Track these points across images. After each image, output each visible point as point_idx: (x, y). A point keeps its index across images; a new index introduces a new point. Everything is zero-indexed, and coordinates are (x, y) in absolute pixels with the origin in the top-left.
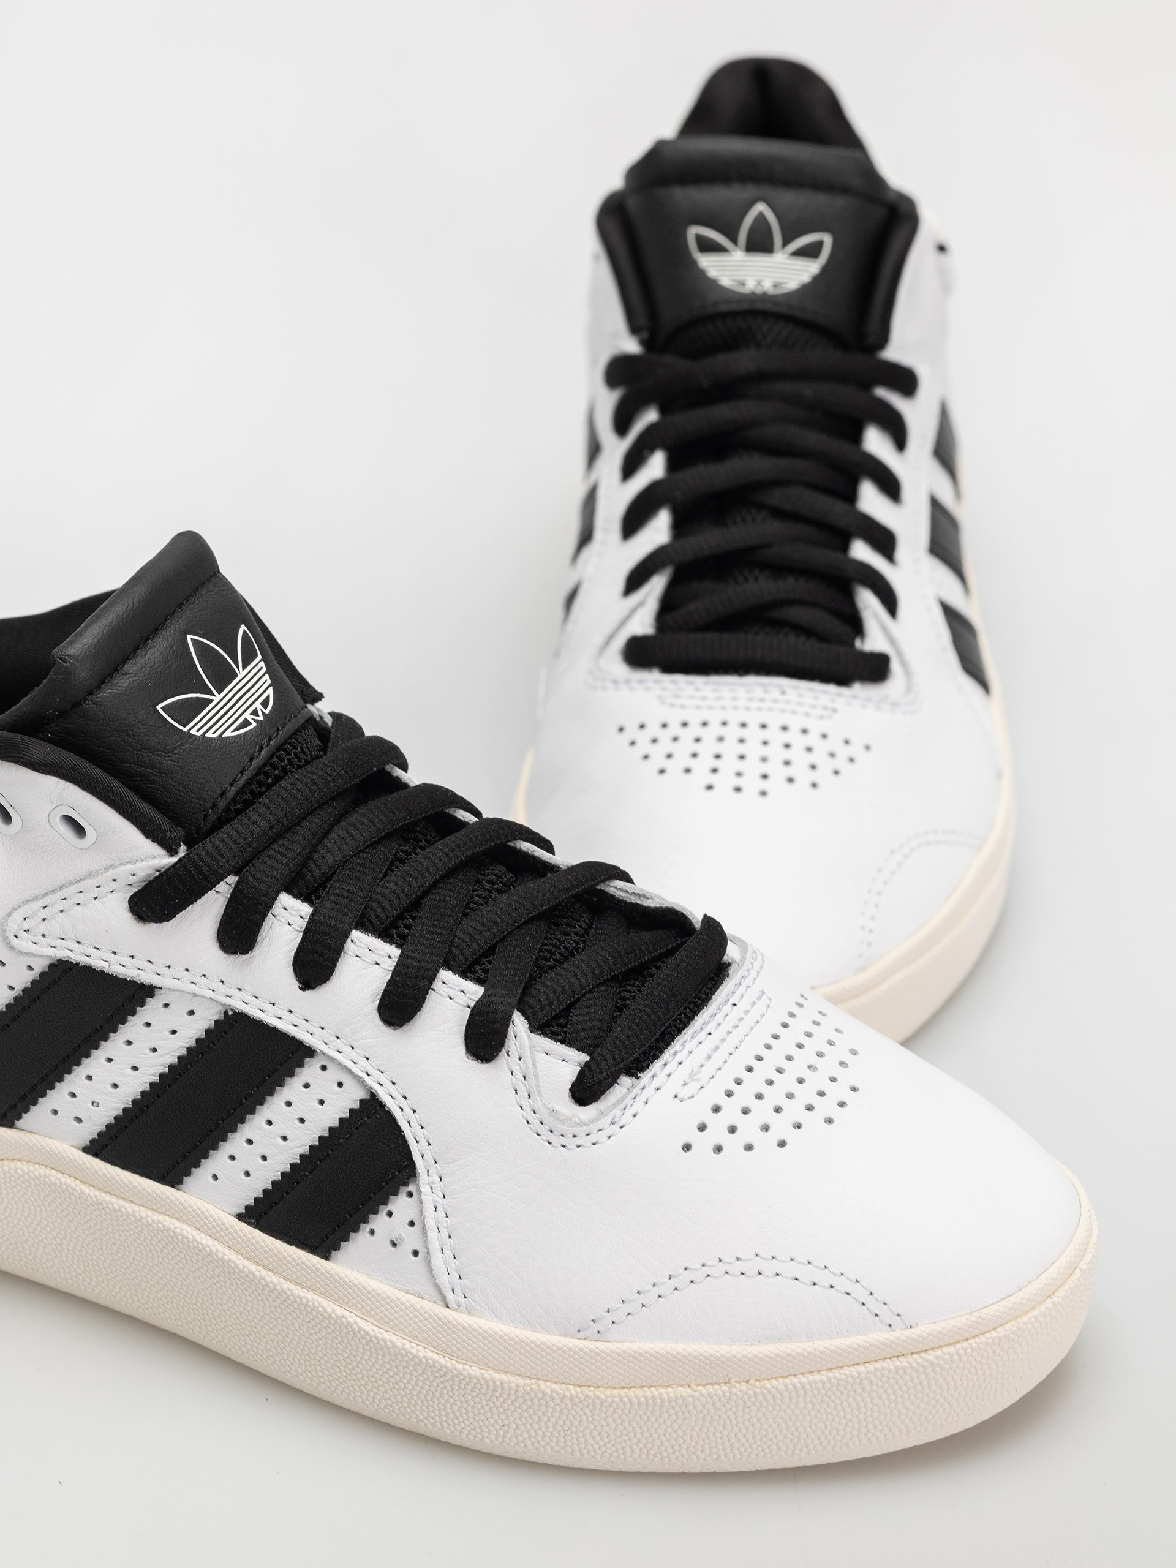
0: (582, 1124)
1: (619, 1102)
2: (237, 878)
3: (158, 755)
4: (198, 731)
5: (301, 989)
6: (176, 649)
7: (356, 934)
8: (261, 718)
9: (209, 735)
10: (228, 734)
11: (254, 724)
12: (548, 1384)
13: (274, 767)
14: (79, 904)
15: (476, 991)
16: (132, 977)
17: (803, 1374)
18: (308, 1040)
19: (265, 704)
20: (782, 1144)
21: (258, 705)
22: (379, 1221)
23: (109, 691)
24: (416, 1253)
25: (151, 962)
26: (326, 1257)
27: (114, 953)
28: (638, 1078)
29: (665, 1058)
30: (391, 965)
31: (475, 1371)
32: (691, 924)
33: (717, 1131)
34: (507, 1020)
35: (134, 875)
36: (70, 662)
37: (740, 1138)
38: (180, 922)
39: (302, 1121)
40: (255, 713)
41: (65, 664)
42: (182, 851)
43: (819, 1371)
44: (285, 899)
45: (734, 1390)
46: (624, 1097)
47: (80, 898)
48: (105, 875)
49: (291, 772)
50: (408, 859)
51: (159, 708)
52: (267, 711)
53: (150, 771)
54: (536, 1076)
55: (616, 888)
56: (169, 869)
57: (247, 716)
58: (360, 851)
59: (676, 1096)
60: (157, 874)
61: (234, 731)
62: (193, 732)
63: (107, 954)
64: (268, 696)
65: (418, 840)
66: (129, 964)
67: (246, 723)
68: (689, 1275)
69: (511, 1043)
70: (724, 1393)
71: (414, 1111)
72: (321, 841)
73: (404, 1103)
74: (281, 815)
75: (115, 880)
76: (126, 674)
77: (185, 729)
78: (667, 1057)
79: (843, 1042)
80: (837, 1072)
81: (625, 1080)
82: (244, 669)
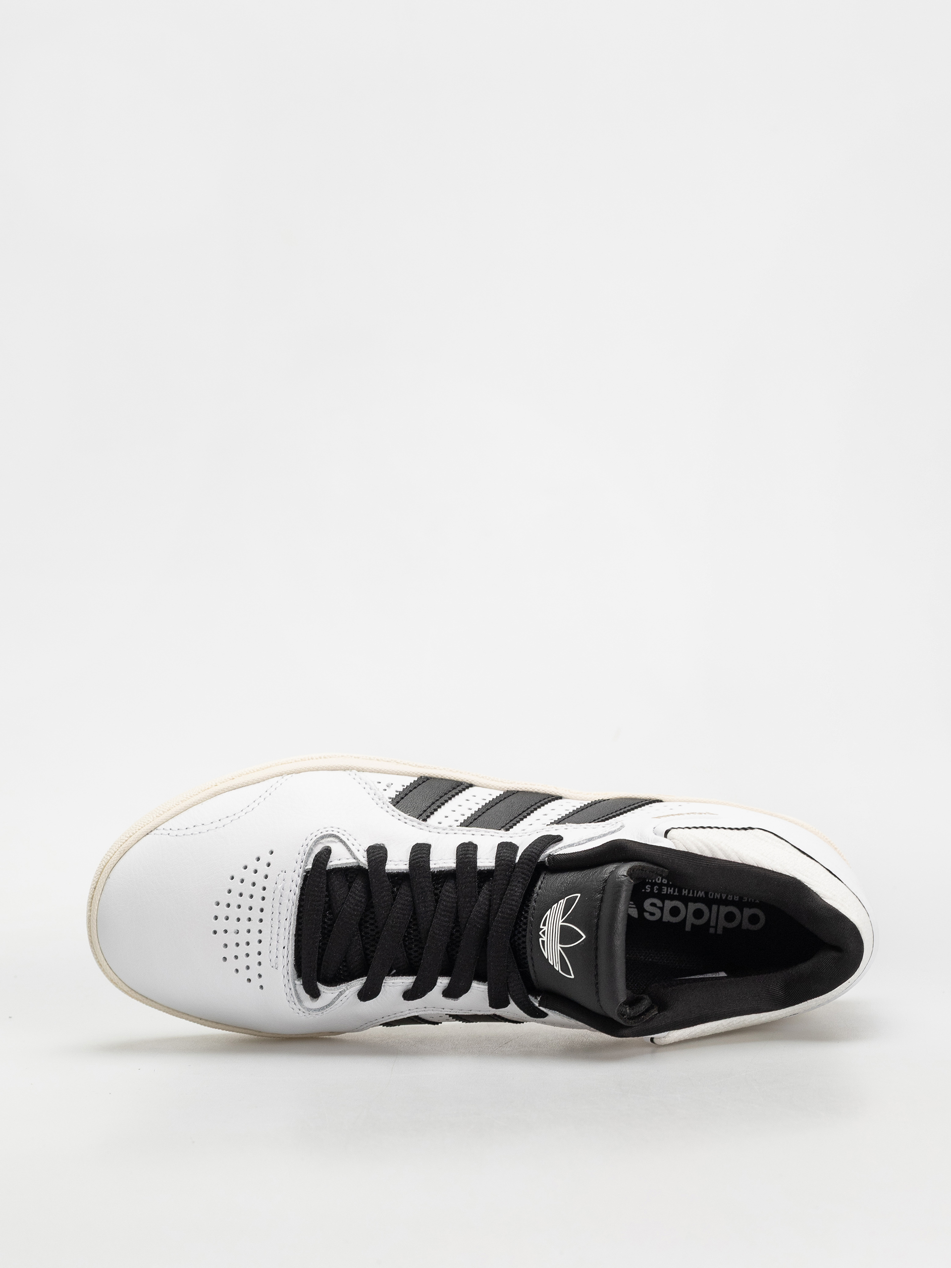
0: (321, 839)
9: (554, 907)
15: (389, 868)
20: (232, 878)
28: (305, 872)
33: (261, 865)
34: (370, 862)
37: (251, 870)
46: (306, 860)
51: (579, 895)
55: (361, 982)
59: (286, 872)
61: (547, 916)
62: (562, 900)
64: (544, 950)
69: (365, 855)
77: (566, 898)
78: (297, 891)
79: (232, 964)
80: (226, 938)
81: (310, 866)
82: (560, 951)
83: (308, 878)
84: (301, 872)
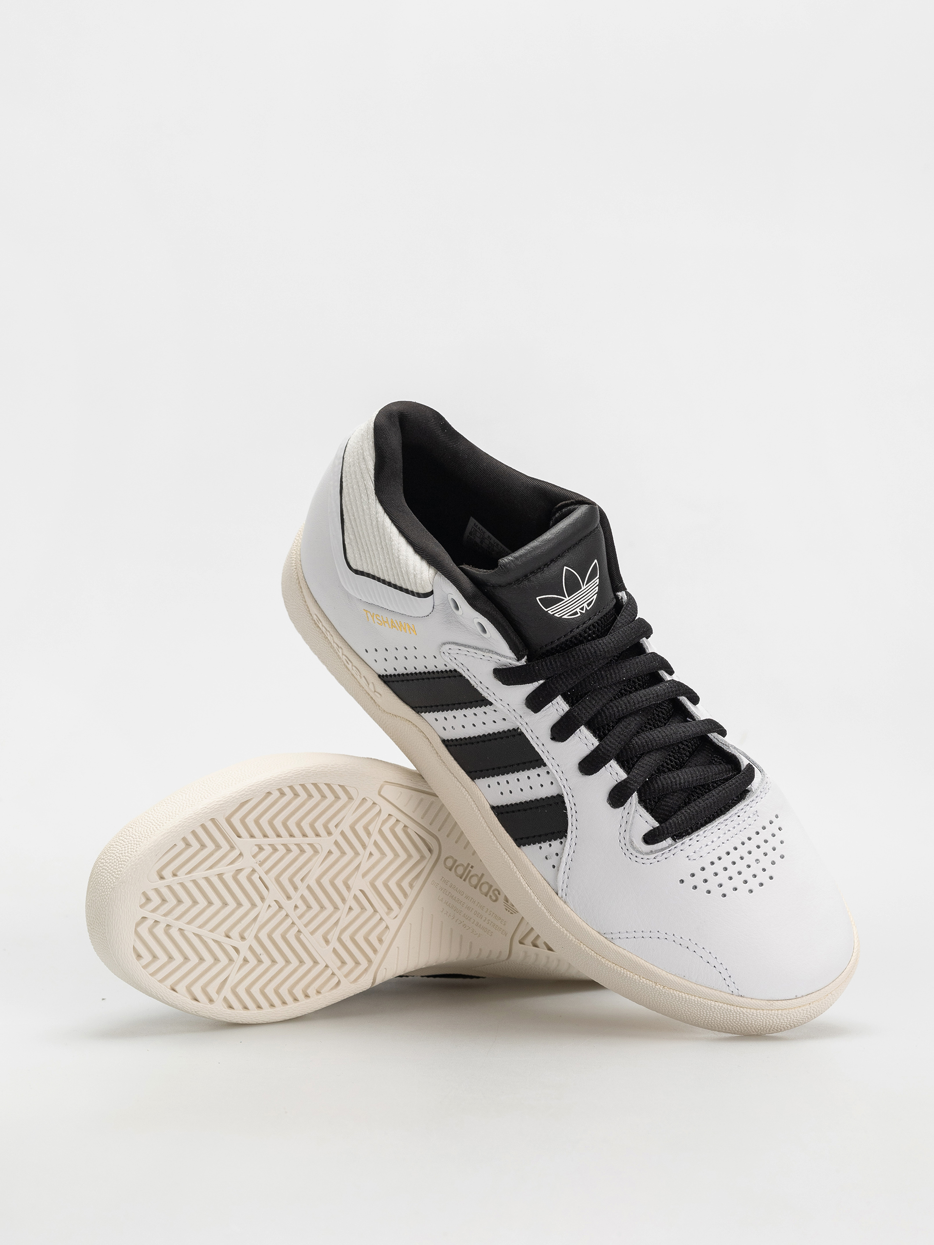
0: (641, 853)
1: (662, 850)
2: (544, 681)
3: (529, 618)
4: (552, 612)
5: (551, 739)
6: (556, 573)
7: (583, 728)
8: (584, 612)
9: (556, 615)
10: (566, 617)
11: (579, 614)
12: (585, 946)
14: (474, 657)
15: (623, 775)
16: (484, 695)
17: (688, 994)
18: (545, 760)
19: (589, 605)
20: (724, 895)
21: (585, 605)
22: (545, 845)
23: (518, 585)
24: (554, 867)
25: (494, 694)
26: (519, 846)
27: (481, 683)
28: (675, 841)
29: (692, 837)
30: (592, 748)
31: (558, 925)
32: (740, 766)
33: (698, 880)
34: (630, 795)
35: (500, 661)
37: (707, 886)
38: (513, 688)
39: (531, 788)
40: (582, 609)
41: (502, 570)
42: (523, 662)
43: (695, 996)
44: (559, 699)
45: (657, 987)
46: (665, 848)
47: (475, 655)
48: (488, 653)
51: (537, 598)
52: (588, 609)
54: (632, 824)
55: (714, 736)
56: (513, 668)
57: (578, 610)
59: (688, 857)
60: (510, 666)
61: (568, 616)
62: (549, 612)
64: (592, 601)
66: (485, 690)
67: (576, 613)
68: (658, 935)
69: (627, 805)
70: (653, 986)
71: (576, 812)
73: (573, 807)
75: (491, 658)
77: (546, 610)
78: (694, 836)
79: (780, 849)
80: (768, 866)
81: (669, 840)
82: (586, 585)
83: (679, 834)
84: (679, 843)
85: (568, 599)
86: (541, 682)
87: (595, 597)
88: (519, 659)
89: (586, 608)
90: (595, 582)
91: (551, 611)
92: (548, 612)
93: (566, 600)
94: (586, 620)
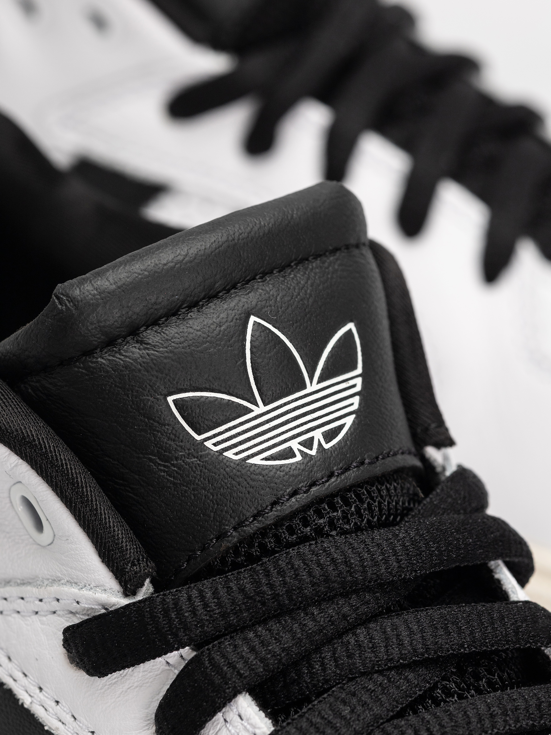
2: (194, 653)
3: (151, 460)
4: (215, 445)
6: (225, 330)
8: (313, 452)
9: (229, 454)
10: (256, 461)
11: (299, 458)
13: (306, 523)
14: (18, 612)
16: (50, 728)
19: (329, 436)
21: (318, 435)
23: (111, 358)
25: (75, 719)
27: (41, 689)
35: (78, 603)
36: (66, 305)
38: (115, 683)
40: (307, 443)
41: (60, 306)
42: (144, 593)
44: (245, 703)
47: (20, 605)
48: (49, 588)
49: (328, 535)
50: (445, 701)
51: (170, 399)
53: (137, 477)
56: (117, 611)
57: (294, 445)
58: (377, 672)
60: (103, 611)
61: (266, 459)
62: (209, 444)
63: (32, 687)
64: (342, 427)
65: (478, 678)
66: (50, 710)
67: (289, 453)
72: (329, 641)
74: (281, 591)
75: (58, 600)
76: (142, 342)
77: (198, 438)
82: (320, 382)
85: (263, 409)
86: (187, 652)
87: (349, 421)
88: (128, 591)
89: (320, 444)
90: (351, 383)
91: (214, 440)
92: (206, 443)
93: (257, 411)
94: (319, 475)
